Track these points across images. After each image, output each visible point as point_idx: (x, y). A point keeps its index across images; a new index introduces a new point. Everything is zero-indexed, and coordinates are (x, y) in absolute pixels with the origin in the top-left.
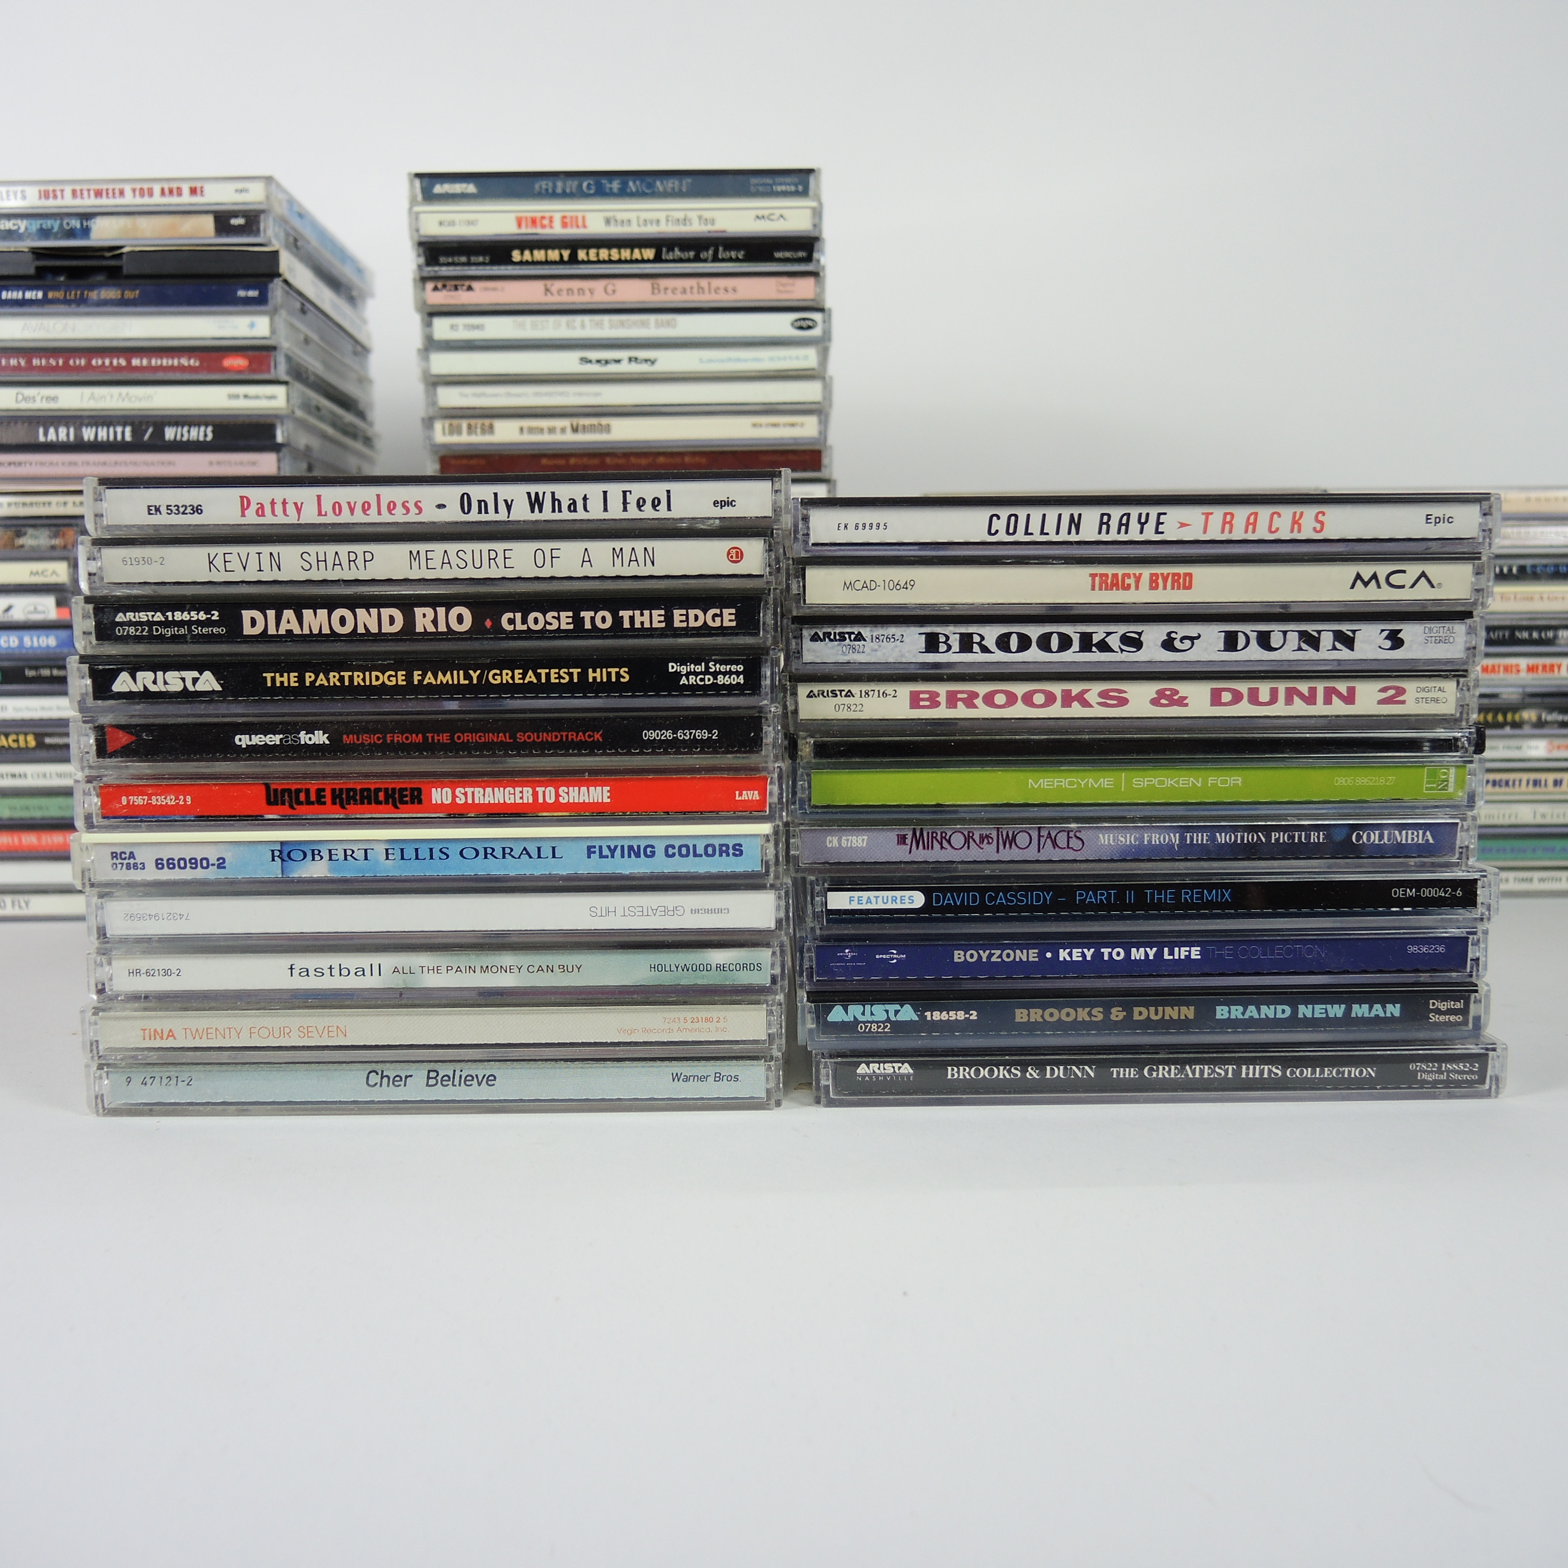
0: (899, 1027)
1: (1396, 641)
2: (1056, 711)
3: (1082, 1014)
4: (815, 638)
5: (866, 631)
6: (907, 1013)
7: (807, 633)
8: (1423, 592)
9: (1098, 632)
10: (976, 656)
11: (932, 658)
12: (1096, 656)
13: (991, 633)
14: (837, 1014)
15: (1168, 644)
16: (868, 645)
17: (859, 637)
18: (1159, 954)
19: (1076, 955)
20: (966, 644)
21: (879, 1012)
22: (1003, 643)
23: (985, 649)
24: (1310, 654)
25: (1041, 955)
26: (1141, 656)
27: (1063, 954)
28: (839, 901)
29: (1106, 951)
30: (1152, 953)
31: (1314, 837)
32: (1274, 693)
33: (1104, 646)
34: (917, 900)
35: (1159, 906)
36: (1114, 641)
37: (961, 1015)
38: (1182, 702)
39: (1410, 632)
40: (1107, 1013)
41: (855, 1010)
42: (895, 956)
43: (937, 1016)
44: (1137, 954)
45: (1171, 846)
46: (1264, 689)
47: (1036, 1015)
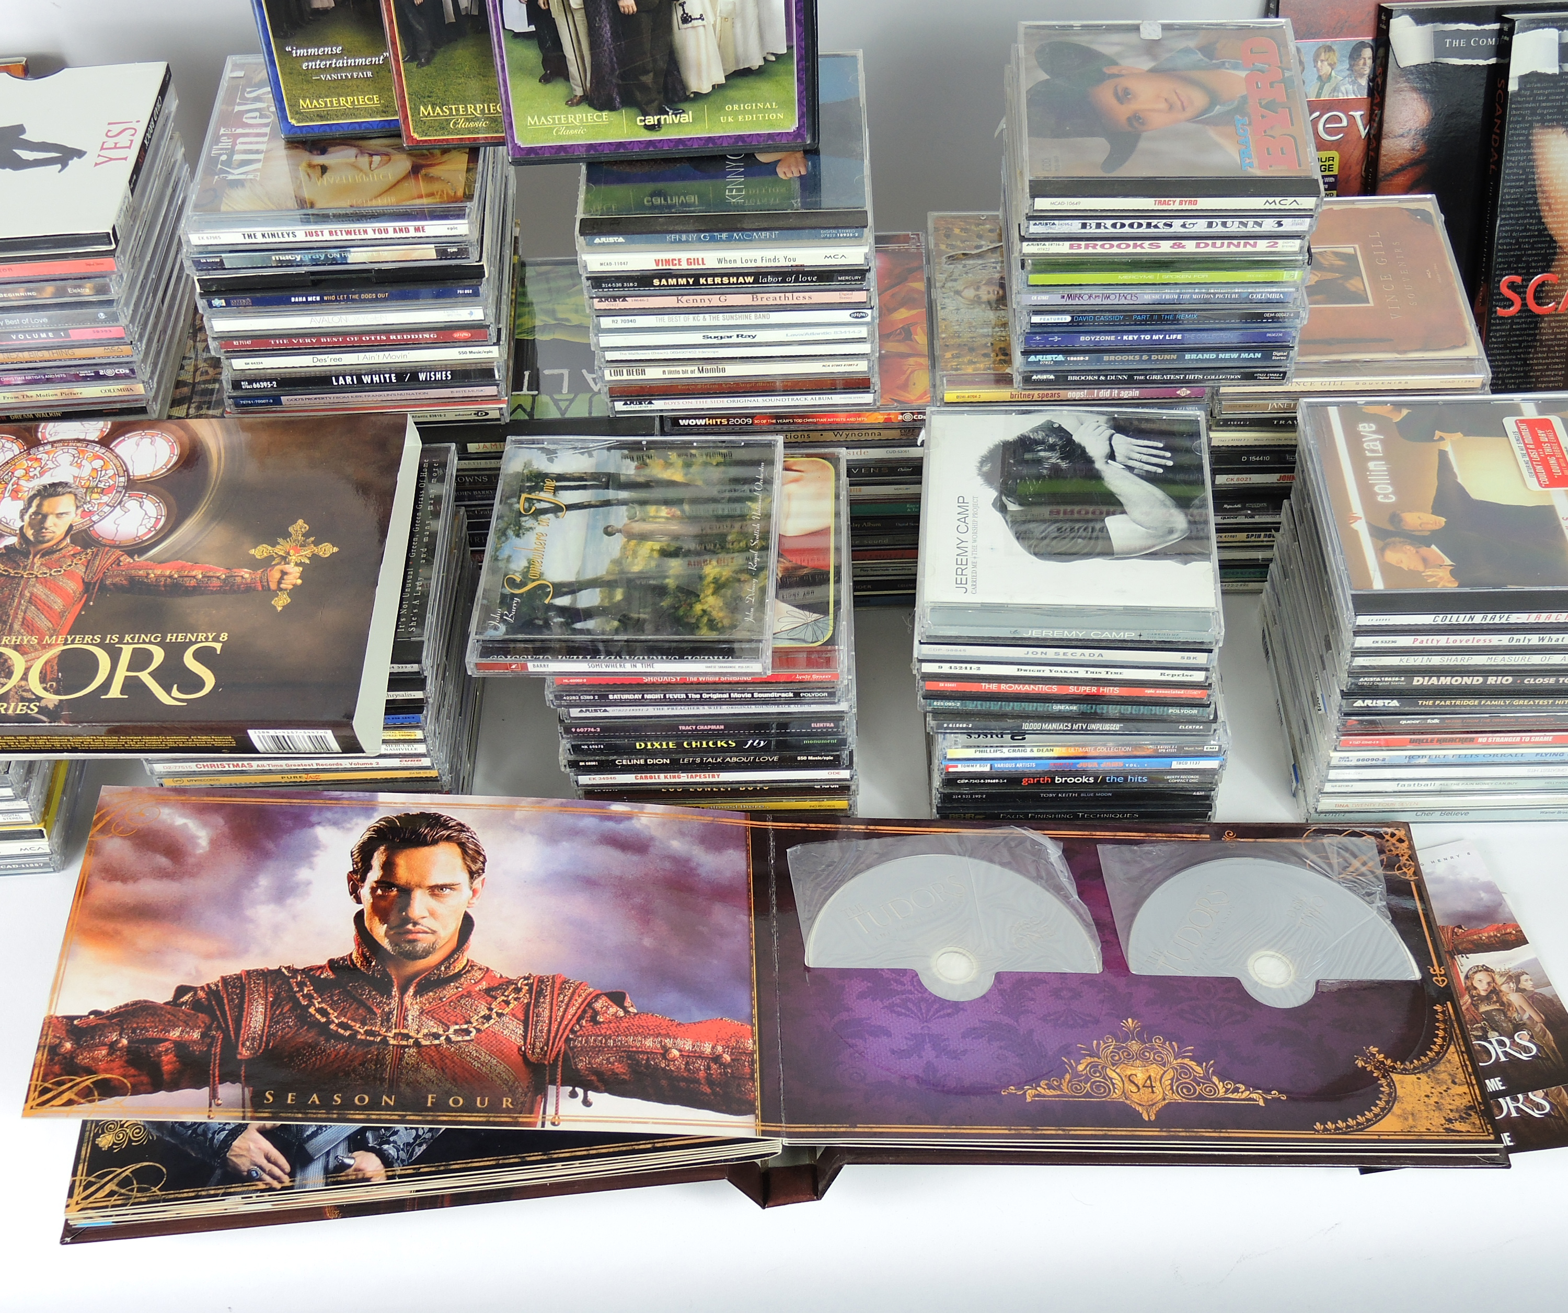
0: (1056, 363)
1: (1280, 224)
2: (1130, 250)
3: (1131, 358)
4: (1035, 224)
5: (1056, 222)
6: (1060, 358)
7: (1032, 222)
8: (1294, 206)
9: (1154, 222)
10: (1102, 230)
11: (1083, 231)
12: (1152, 230)
13: (1109, 223)
14: (1032, 358)
15: (1184, 226)
16: (1057, 227)
17: (1054, 224)
18: (1165, 337)
19: (1131, 338)
20: (1098, 226)
21: (1049, 357)
22: (1114, 226)
23: (1106, 228)
24: (1244, 229)
25: (1116, 338)
26: (1172, 230)
27: (1125, 338)
28: (1036, 319)
29: (1142, 337)
30: (1161, 337)
31: (1233, 296)
32: (1223, 244)
33: (1156, 226)
34: (1067, 319)
35: (1167, 320)
36: (1160, 225)
37: (1082, 358)
38: (1183, 247)
39: (1284, 221)
40: (1141, 356)
41: (1039, 357)
42: (1056, 339)
43: (1072, 359)
44: (1155, 337)
45: (1174, 299)
46: (1219, 242)
47: (1112, 358)
